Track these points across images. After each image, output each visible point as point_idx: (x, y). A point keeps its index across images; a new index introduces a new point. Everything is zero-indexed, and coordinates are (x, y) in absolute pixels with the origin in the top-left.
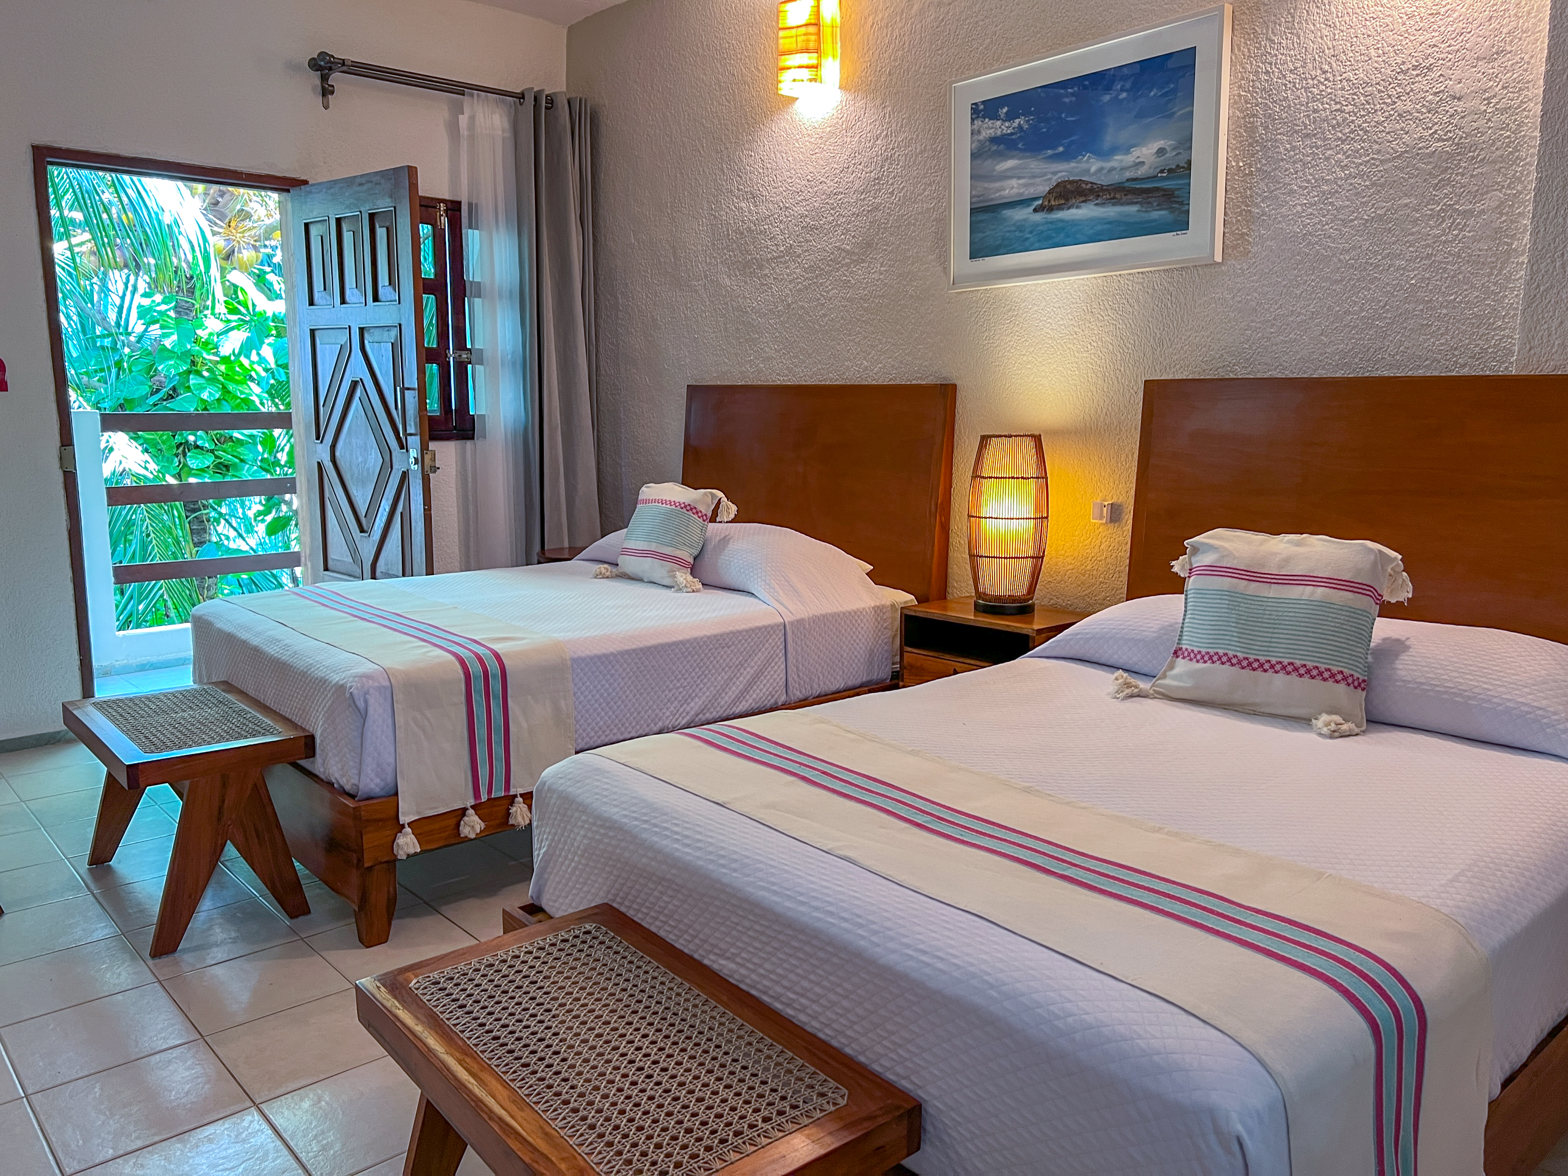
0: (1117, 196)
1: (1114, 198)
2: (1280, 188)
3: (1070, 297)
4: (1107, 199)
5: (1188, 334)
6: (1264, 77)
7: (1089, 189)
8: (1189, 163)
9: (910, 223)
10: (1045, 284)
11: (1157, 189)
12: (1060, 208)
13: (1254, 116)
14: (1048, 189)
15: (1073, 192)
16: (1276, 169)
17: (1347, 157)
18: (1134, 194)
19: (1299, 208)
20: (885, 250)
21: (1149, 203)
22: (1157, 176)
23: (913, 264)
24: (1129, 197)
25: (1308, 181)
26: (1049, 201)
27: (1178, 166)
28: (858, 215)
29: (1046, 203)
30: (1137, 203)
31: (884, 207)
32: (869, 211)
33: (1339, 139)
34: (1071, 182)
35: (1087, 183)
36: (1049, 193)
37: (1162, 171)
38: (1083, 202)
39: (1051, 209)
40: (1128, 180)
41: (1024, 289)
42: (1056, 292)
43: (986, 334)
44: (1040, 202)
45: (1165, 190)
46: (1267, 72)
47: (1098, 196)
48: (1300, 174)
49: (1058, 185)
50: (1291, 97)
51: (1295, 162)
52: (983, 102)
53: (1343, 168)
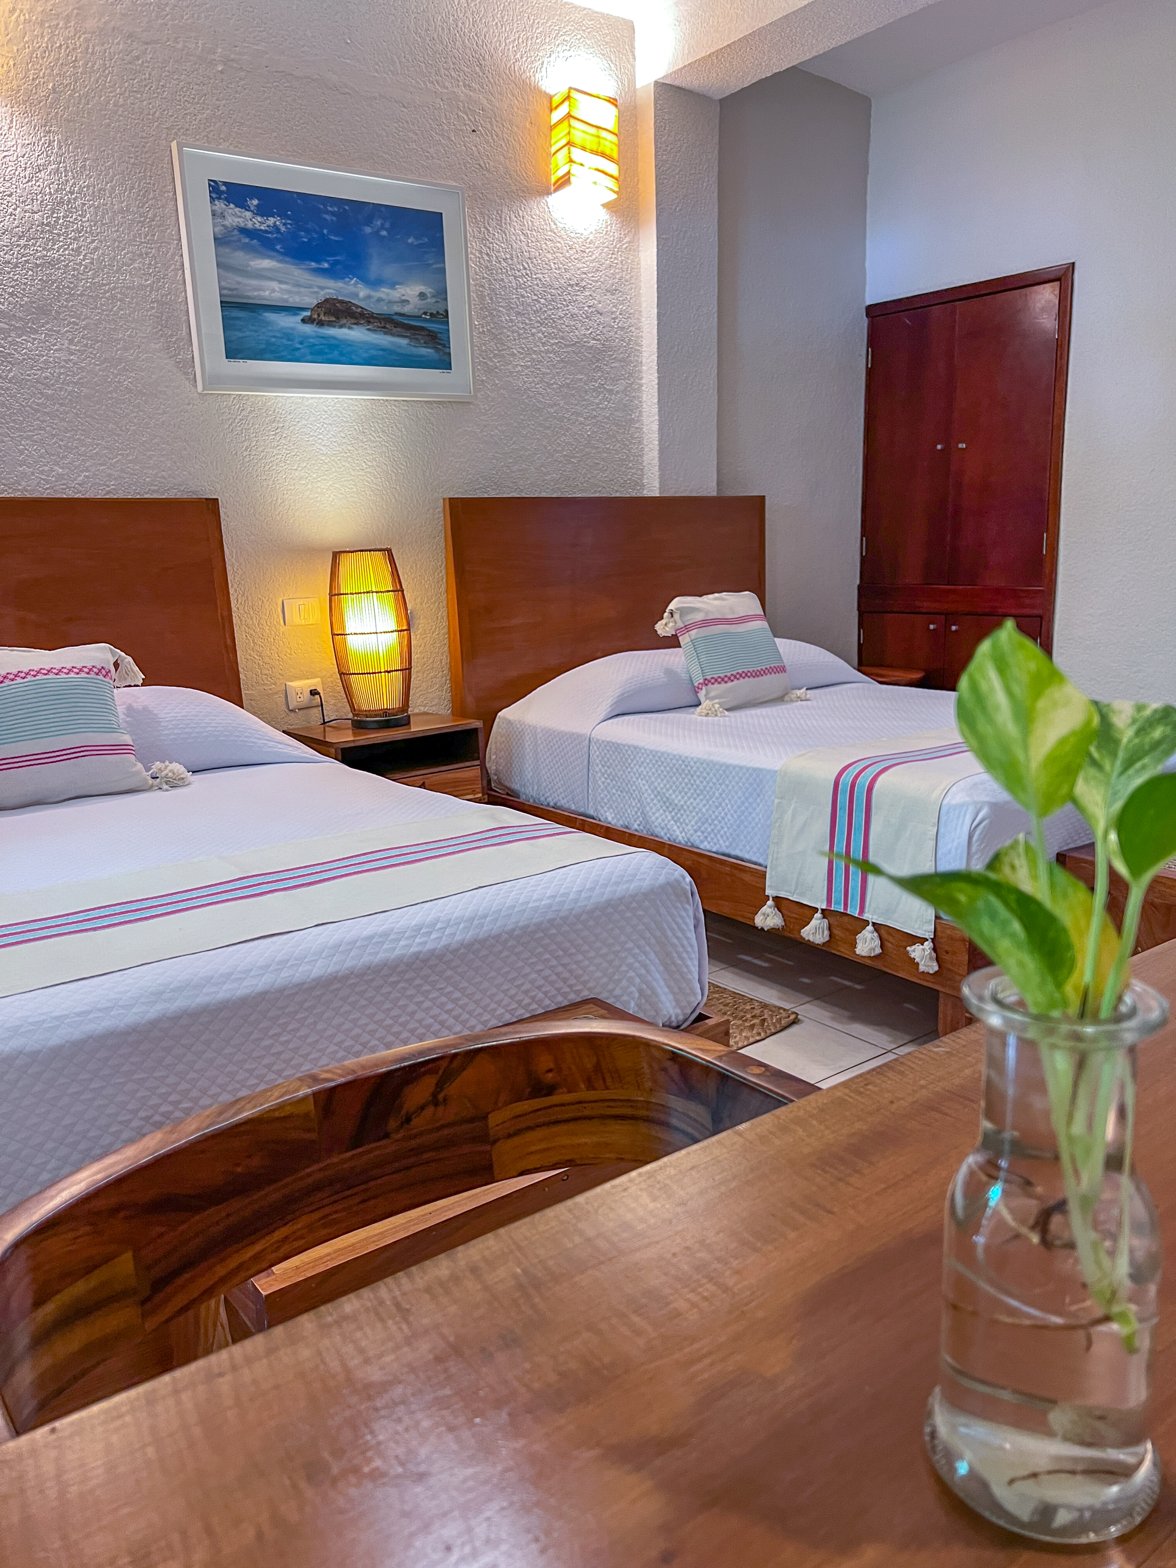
0: (388, 326)
1: (384, 327)
3: (340, 415)
4: (379, 327)
5: (450, 459)
7: (360, 314)
8: (447, 311)
10: (312, 398)
11: (422, 329)
12: (330, 324)
13: (482, 286)
14: (315, 302)
15: (343, 312)
18: (403, 328)
21: (417, 339)
22: (421, 317)
24: (399, 329)
26: (319, 315)
27: (438, 312)
29: (316, 316)
30: (406, 337)
34: (342, 302)
35: (357, 307)
36: (318, 306)
37: (425, 313)
38: (355, 324)
39: (321, 324)
40: (396, 314)
41: (289, 401)
42: (325, 409)
43: (246, 444)
44: (308, 313)
45: (430, 331)
47: (370, 322)
48: (517, 341)
49: (327, 300)
50: (506, 281)
53: (544, 344)
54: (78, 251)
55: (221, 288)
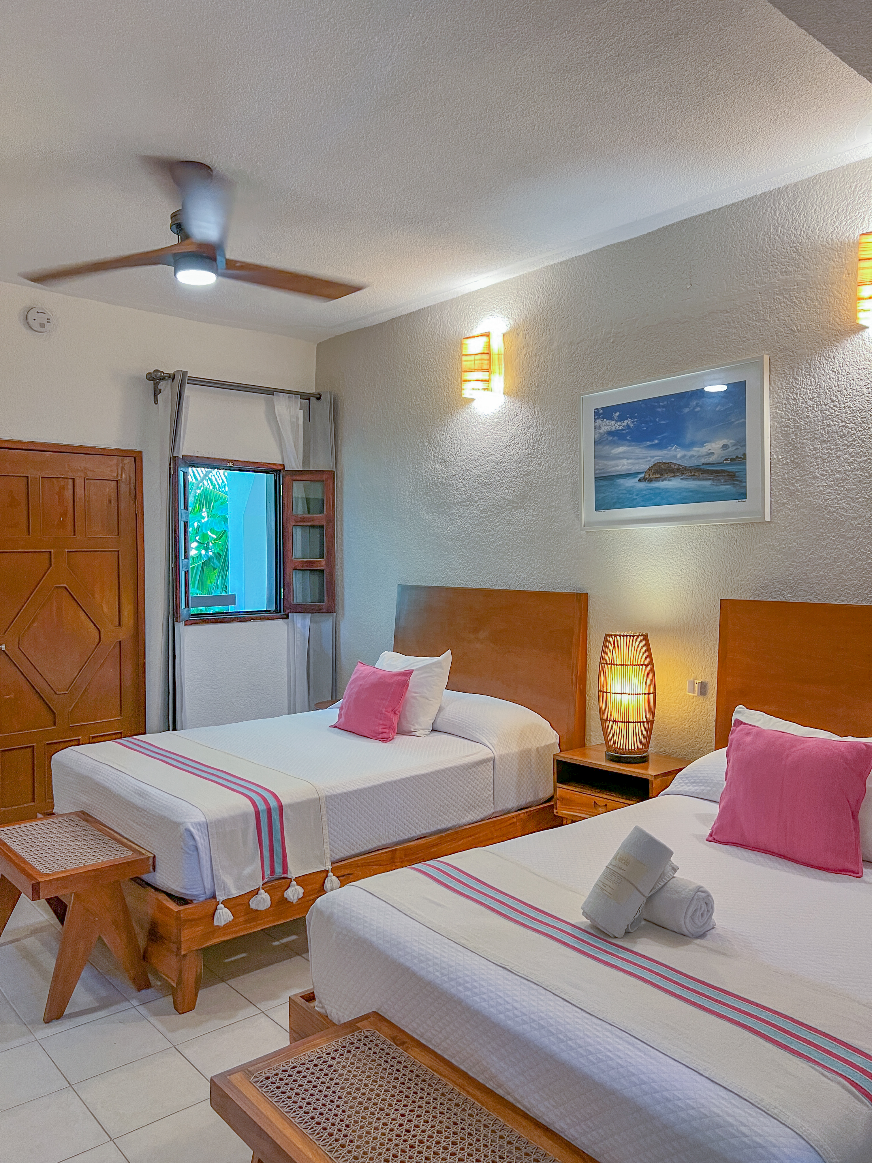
0: (696, 474)
1: (694, 475)
2: (808, 475)
3: (665, 538)
4: (690, 476)
5: (749, 568)
6: (793, 402)
7: (677, 469)
8: (745, 455)
9: (552, 484)
10: (648, 529)
11: (723, 471)
12: (657, 480)
13: (787, 426)
14: (648, 467)
15: (665, 470)
16: (804, 462)
17: (852, 457)
18: (708, 473)
19: (821, 488)
20: (537, 501)
21: (719, 480)
22: (723, 463)
23: (555, 511)
24: (705, 475)
25: (826, 471)
26: (649, 475)
27: (737, 457)
28: (517, 477)
29: (647, 476)
30: (710, 479)
31: (535, 473)
32: (524, 475)
33: (846, 445)
34: (665, 463)
35: (675, 464)
36: (649, 469)
37: (726, 460)
38: (672, 477)
39: (650, 480)
40: (703, 464)
41: (634, 532)
42: (656, 535)
43: (608, 560)
44: (643, 475)
45: (729, 472)
46: (794, 399)
47: (683, 473)
48: (821, 466)
49: (655, 465)
50: (811, 416)
51: (816, 458)
52: (602, 408)
53: (849, 464)
54: (540, 464)
55: (595, 470)
